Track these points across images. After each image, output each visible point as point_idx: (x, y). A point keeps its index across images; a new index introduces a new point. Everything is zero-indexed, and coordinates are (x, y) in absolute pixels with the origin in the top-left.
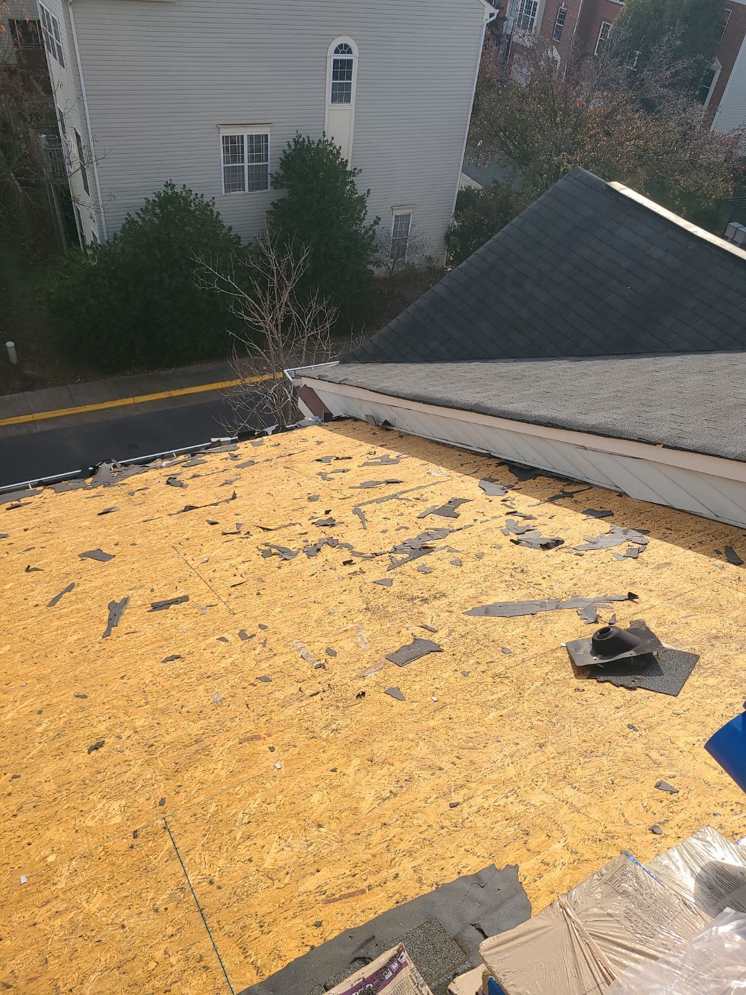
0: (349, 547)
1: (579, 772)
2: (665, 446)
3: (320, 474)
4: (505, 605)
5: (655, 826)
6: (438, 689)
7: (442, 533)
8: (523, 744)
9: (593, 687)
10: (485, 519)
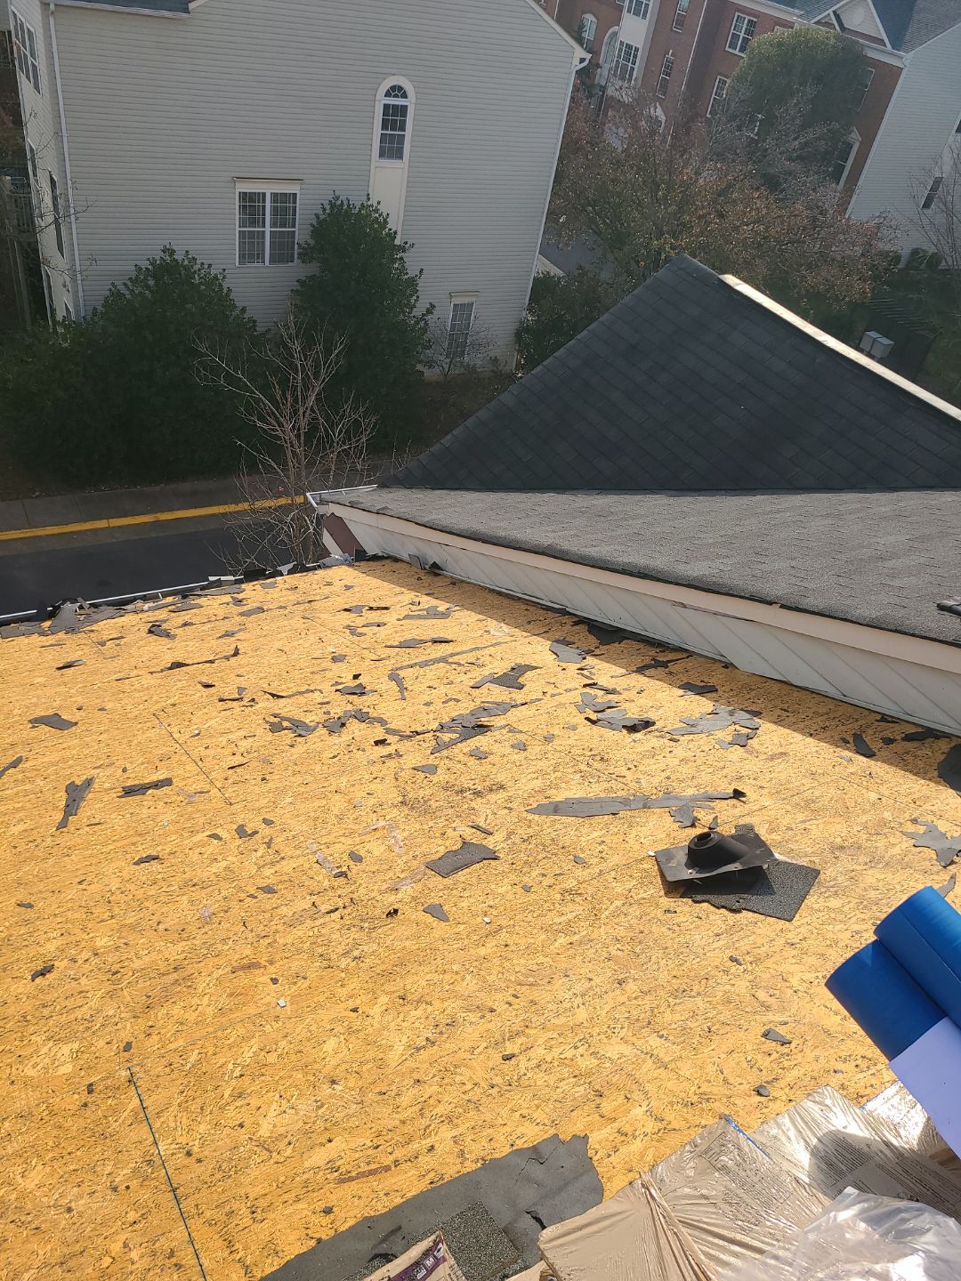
0: (382, 722)
1: (668, 1016)
2: (783, 606)
3: (348, 627)
4: (580, 801)
5: (761, 1086)
6: (491, 907)
7: (504, 708)
8: (597, 980)
9: (687, 909)
10: (557, 691)
